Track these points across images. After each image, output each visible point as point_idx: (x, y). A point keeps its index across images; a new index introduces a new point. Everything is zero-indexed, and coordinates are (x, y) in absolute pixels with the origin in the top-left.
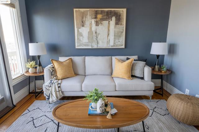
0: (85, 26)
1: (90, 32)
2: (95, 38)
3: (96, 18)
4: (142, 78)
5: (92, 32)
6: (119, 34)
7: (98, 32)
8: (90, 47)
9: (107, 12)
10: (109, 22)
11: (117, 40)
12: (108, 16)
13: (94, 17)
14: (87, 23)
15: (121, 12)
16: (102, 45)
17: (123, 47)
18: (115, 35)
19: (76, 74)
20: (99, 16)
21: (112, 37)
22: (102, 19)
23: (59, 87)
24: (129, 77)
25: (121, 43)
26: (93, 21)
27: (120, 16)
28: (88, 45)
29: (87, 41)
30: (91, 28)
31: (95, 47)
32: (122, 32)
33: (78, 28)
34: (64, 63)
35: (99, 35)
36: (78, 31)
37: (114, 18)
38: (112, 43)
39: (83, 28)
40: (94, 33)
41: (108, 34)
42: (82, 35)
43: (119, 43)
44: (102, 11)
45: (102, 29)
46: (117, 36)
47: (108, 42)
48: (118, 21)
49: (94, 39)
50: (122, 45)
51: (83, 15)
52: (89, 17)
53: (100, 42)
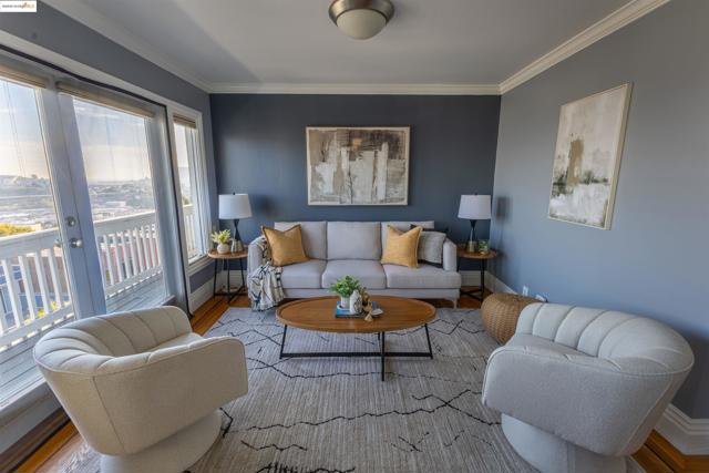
0: (328, 160)
1: (338, 174)
2: (347, 185)
3: (349, 145)
4: (440, 266)
5: (342, 173)
6: (397, 177)
7: (353, 172)
8: (338, 203)
9: (372, 134)
10: (376, 152)
11: (392, 189)
12: (374, 141)
13: (346, 143)
14: (332, 155)
15: (400, 134)
16: (362, 198)
17: (405, 203)
18: (387, 180)
19: (309, 257)
20: (357, 142)
21: (381, 184)
22: (362, 148)
23: (278, 279)
24: (412, 264)
25: (400, 195)
26: (344, 151)
27: (397, 140)
28: (333, 200)
29: (331, 190)
30: (339, 166)
31: (348, 202)
32: (402, 174)
33: (314, 165)
34: (286, 234)
35: (357, 179)
36: (314, 170)
37: (385, 146)
38: (381, 195)
39: (325, 165)
40: (346, 174)
41: (374, 178)
42: (321, 179)
43: (396, 196)
44: (361, 132)
45: (362, 167)
46: (392, 181)
47: (374, 193)
48: (394, 151)
49: (346, 187)
50: (403, 199)
51: (324, 141)
52: (335, 143)
53: (358, 193)
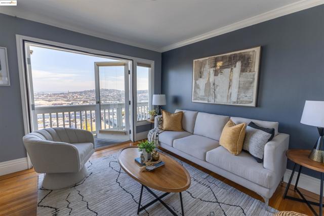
0: (203, 77)
1: (208, 84)
2: (212, 91)
3: (215, 66)
5: (210, 84)
6: (247, 85)
7: (216, 83)
8: (206, 102)
9: (230, 57)
10: (232, 69)
11: (242, 94)
12: (230, 62)
13: (213, 65)
14: (205, 74)
15: (251, 53)
16: (221, 100)
17: (253, 104)
18: (239, 88)
20: (219, 64)
21: (234, 90)
22: (222, 67)
25: (250, 98)
26: (212, 70)
27: (249, 58)
28: (204, 100)
29: (203, 94)
30: (209, 79)
31: (212, 102)
32: (252, 83)
33: (196, 80)
35: (218, 87)
36: (196, 83)
37: (239, 64)
38: (234, 98)
39: (201, 79)
40: (212, 84)
41: (230, 86)
42: (199, 88)
43: (246, 99)
44: (223, 57)
45: (222, 79)
46: (244, 88)
47: (229, 96)
48: (245, 69)
49: (212, 92)
50: (251, 102)
51: (202, 65)
52: (207, 66)
53: (218, 96)
